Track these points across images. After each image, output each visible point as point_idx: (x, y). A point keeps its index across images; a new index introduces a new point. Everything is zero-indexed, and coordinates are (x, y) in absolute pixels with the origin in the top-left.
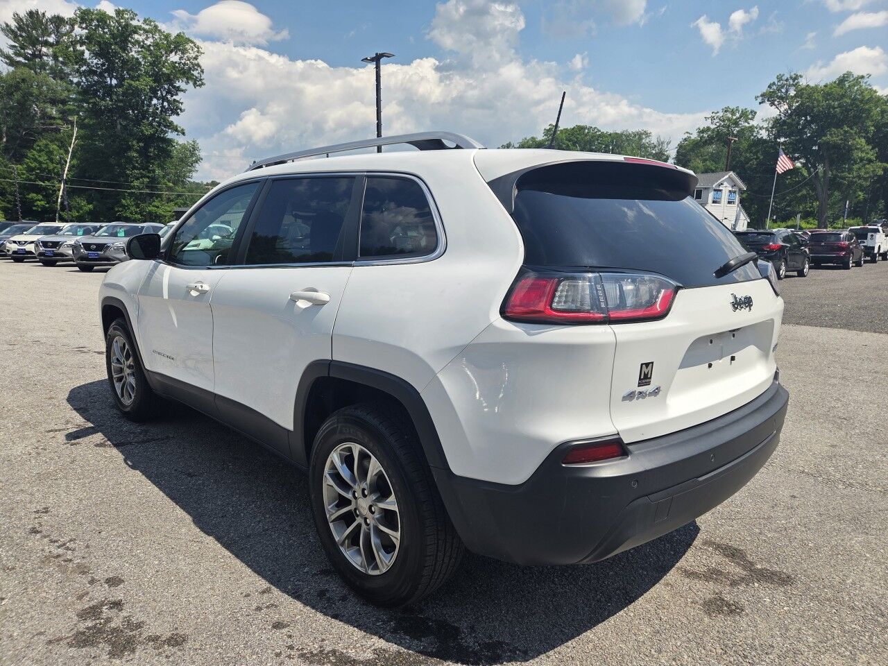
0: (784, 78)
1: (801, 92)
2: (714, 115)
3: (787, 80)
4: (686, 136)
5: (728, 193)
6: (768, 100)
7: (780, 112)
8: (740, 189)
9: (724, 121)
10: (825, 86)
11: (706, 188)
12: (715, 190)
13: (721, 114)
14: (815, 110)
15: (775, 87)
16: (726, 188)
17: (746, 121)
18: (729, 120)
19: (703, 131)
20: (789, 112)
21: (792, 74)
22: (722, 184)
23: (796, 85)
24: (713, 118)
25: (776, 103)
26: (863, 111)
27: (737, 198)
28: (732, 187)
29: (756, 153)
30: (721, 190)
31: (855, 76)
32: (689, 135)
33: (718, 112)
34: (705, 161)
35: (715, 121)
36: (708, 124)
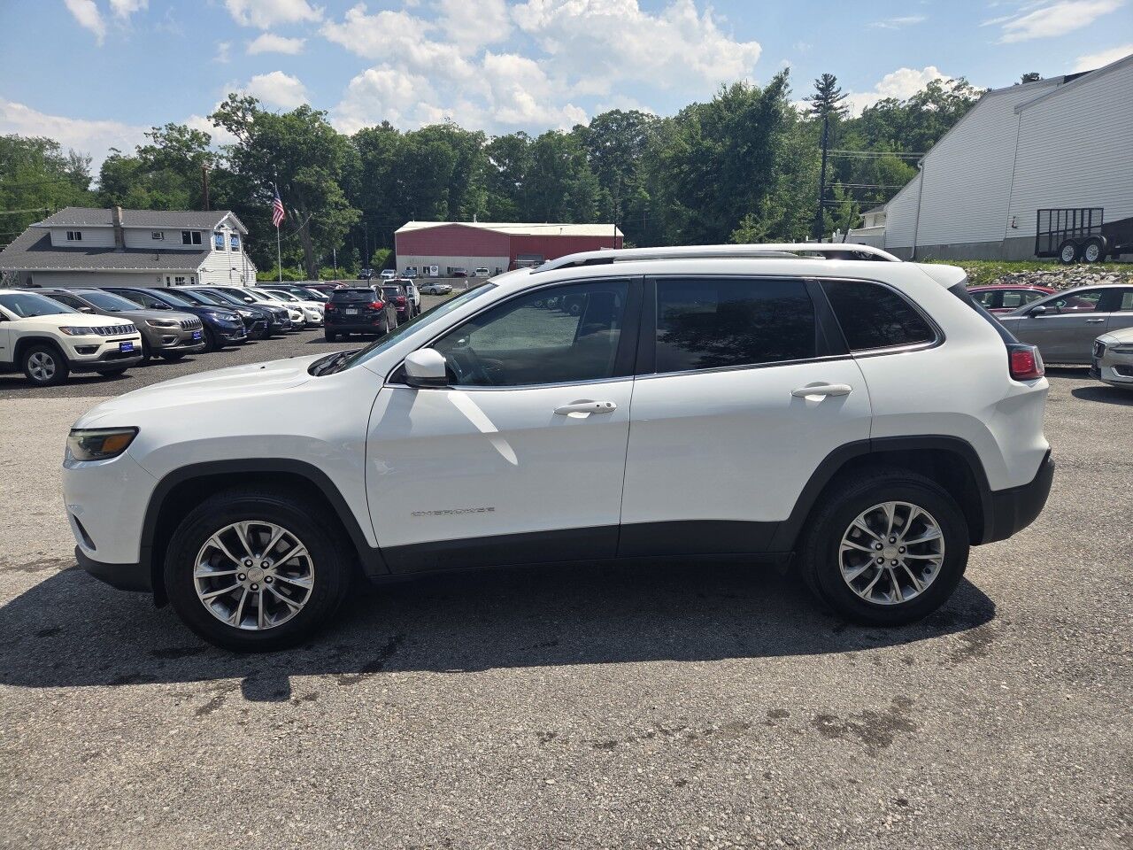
0: (238, 99)
1: (261, 119)
2: (155, 131)
3: (242, 102)
4: (112, 153)
5: (230, 238)
6: (224, 124)
7: (241, 140)
8: (241, 233)
9: (171, 141)
10: (284, 116)
11: (204, 231)
12: (216, 233)
13: (164, 132)
14: (281, 143)
15: (228, 108)
16: (227, 232)
17: (200, 146)
18: (177, 141)
19: (145, 151)
20: (252, 141)
21: (247, 96)
22: (223, 226)
23: (253, 111)
24: (155, 135)
25: (233, 127)
26: (328, 151)
27: (240, 245)
28: (233, 230)
29: (223, 187)
30: (221, 234)
31: (313, 111)
32: (116, 152)
33: (160, 129)
34: (149, 190)
35: (161, 139)
36: (150, 142)
